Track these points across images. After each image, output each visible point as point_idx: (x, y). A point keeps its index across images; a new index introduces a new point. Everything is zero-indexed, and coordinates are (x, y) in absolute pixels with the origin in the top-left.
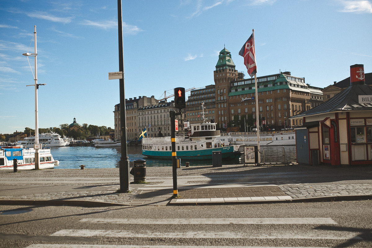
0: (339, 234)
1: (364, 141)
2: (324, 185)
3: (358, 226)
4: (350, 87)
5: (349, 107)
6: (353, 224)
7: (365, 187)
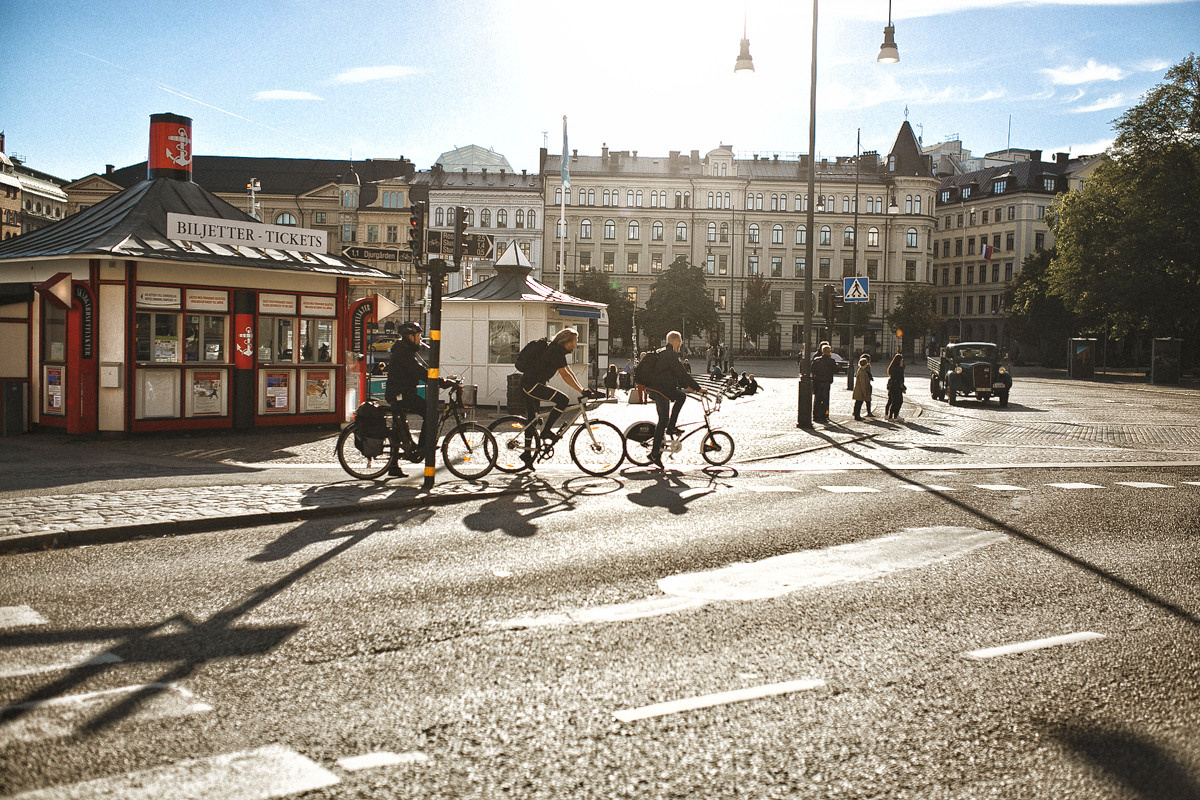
0: (45, 656)
1: (176, 358)
2: (25, 499)
3: (116, 621)
4: (145, 184)
5: (136, 246)
6: (100, 617)
7: (159, 499)
